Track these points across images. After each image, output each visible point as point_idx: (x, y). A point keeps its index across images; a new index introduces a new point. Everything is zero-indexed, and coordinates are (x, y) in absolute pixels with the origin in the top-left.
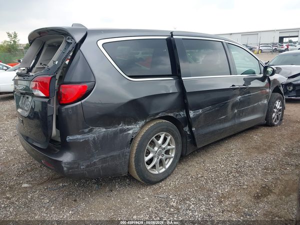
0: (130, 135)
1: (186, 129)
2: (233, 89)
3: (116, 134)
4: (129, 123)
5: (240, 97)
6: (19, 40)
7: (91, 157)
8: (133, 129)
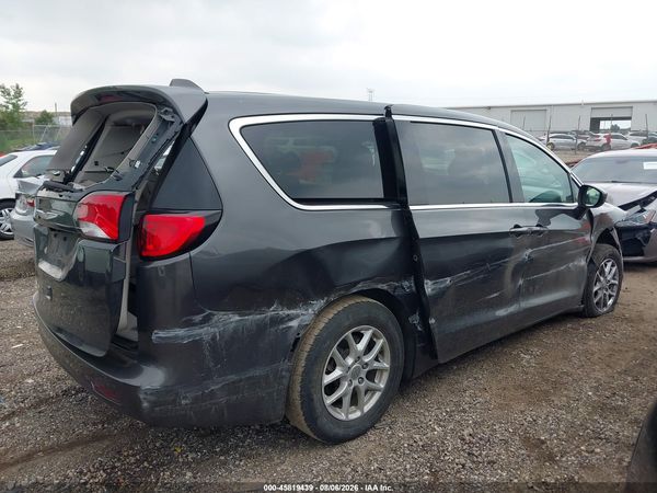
0: (292, 331)
1: (415, 319)
2: (516, 234)
3: (261, 328)
4: (292, 305)
5: (530, 251)
6: (25, 104)
7: (205, 380)
8: (301, 317)
